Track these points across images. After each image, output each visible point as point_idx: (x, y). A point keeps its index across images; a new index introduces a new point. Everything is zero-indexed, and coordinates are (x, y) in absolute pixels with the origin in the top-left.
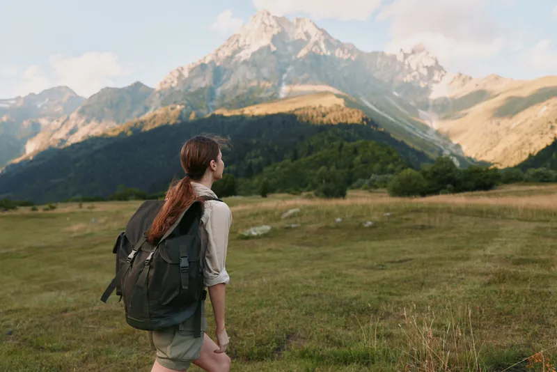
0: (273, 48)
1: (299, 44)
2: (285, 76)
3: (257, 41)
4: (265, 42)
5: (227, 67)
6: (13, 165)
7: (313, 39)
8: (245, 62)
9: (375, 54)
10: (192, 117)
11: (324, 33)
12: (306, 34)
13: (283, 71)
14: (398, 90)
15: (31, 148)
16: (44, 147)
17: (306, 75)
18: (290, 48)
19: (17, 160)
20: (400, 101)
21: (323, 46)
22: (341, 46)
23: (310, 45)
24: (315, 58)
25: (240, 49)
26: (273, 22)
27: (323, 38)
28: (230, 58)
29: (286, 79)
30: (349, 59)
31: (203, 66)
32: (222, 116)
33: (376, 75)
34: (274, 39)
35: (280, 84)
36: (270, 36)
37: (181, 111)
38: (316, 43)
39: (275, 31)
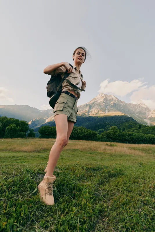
0: (104, 102)
1: (110, 101)
2: (107, 108)
3: (100, 100)
4: (102, 100)
5: (93, 105)
6: (43, 125)
7: (114, 100)
8: (97, 104)
9: (130, 104)
10: (84, 116)
11: (117, 98)
12: (112, 98)
13: (106, 107)
14: (137, 113)
15: (47, 121)
16: (50, 121)
17: (112, 108)
18: (108, 102)
19: (44, 124)
20: (138, 116)
21: (116, 101)
22: (121, 101)
23: (113, 101)
24: (115, 104)
25: (96, 101)
26: (104, 95)
27: (116, 100)
28: (93, 103)
29: (107, 109)
30: (123, 105)
31: (87, 105)
32: (92, 117)
33: (131, 109)
34: (104, 100)
35: (106, 110)
36: (103, 99)
37: (81, 115)
38: (115, 101)
39: (105, 98)
